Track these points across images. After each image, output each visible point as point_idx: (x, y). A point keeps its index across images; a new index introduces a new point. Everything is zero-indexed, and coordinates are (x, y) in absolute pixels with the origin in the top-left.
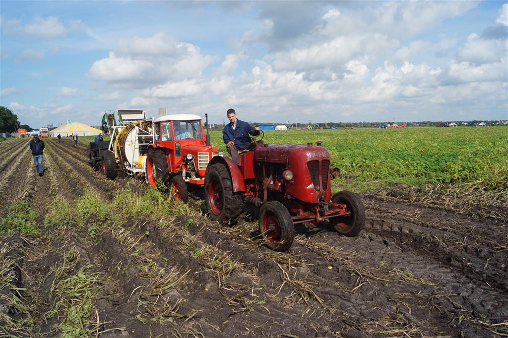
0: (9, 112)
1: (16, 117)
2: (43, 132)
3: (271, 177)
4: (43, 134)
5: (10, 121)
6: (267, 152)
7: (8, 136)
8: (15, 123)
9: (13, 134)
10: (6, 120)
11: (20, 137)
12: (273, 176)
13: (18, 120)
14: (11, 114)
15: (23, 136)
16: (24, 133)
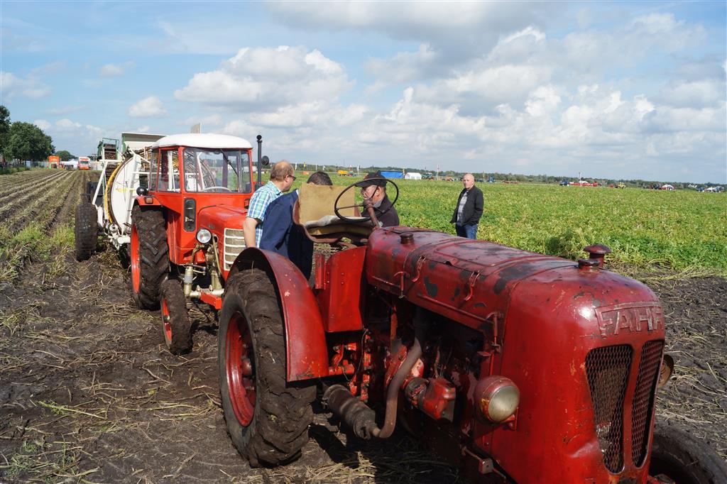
0: (40, 133)
1: (49, 139)
2: (82, 162)
3: (417, 349)
4: (82, 166)
5: (40, 145)
6: (410, 268)
7: (35, 165)
8: (46, 148)
9: (42, 163)
10: (34, 142)
11: (50, 167)
12: (423, 348)
13: (52, 144)
14: (43, 135)
15: (55, 166)
16: (56, 163)
